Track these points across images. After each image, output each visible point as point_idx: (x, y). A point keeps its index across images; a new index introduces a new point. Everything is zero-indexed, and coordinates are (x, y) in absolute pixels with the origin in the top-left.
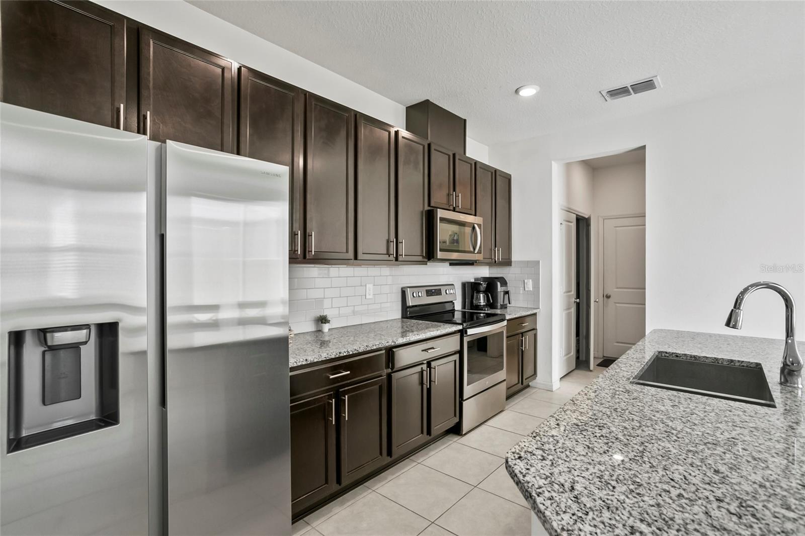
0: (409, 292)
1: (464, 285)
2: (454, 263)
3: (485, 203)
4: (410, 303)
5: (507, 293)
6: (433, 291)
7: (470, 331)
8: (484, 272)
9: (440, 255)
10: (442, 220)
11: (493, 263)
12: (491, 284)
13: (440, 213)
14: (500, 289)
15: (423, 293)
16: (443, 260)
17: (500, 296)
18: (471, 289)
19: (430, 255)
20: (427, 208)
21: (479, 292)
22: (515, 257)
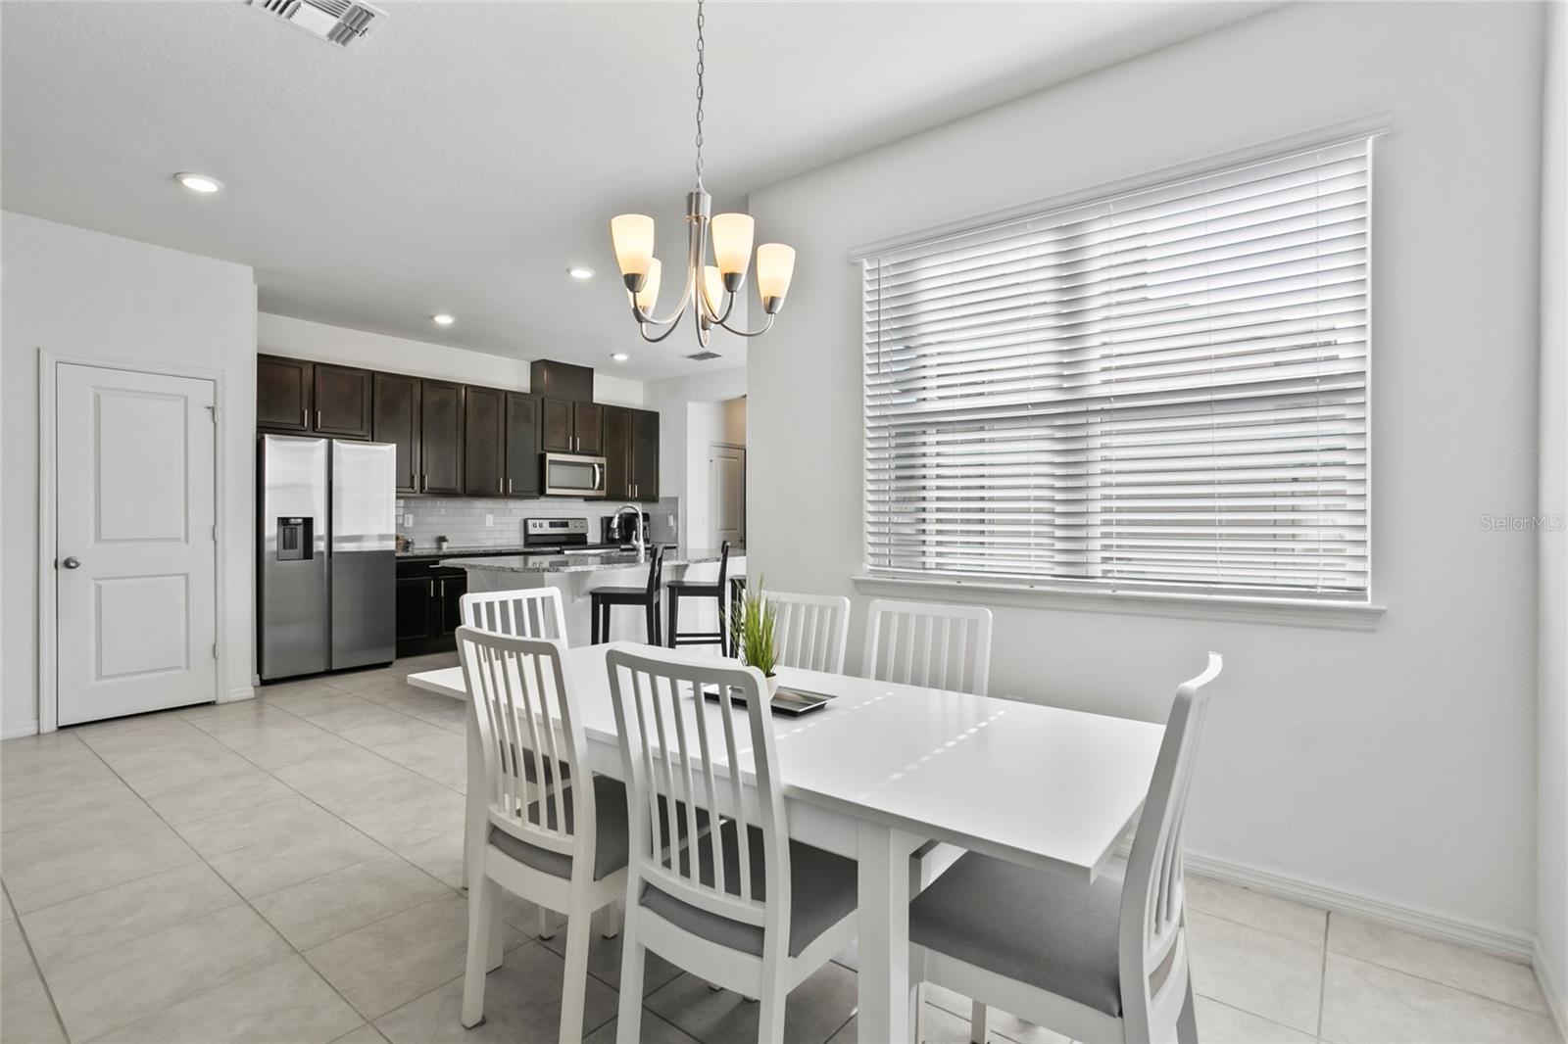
0: (530, 523)
4: (533, 531)
5: (646, 528)
6: (558, 523)
9: (549, 491)
13: (550, 456)
15: (545, 524)
18: (607, 524)
19: (538, 492)
22: (661, 494)
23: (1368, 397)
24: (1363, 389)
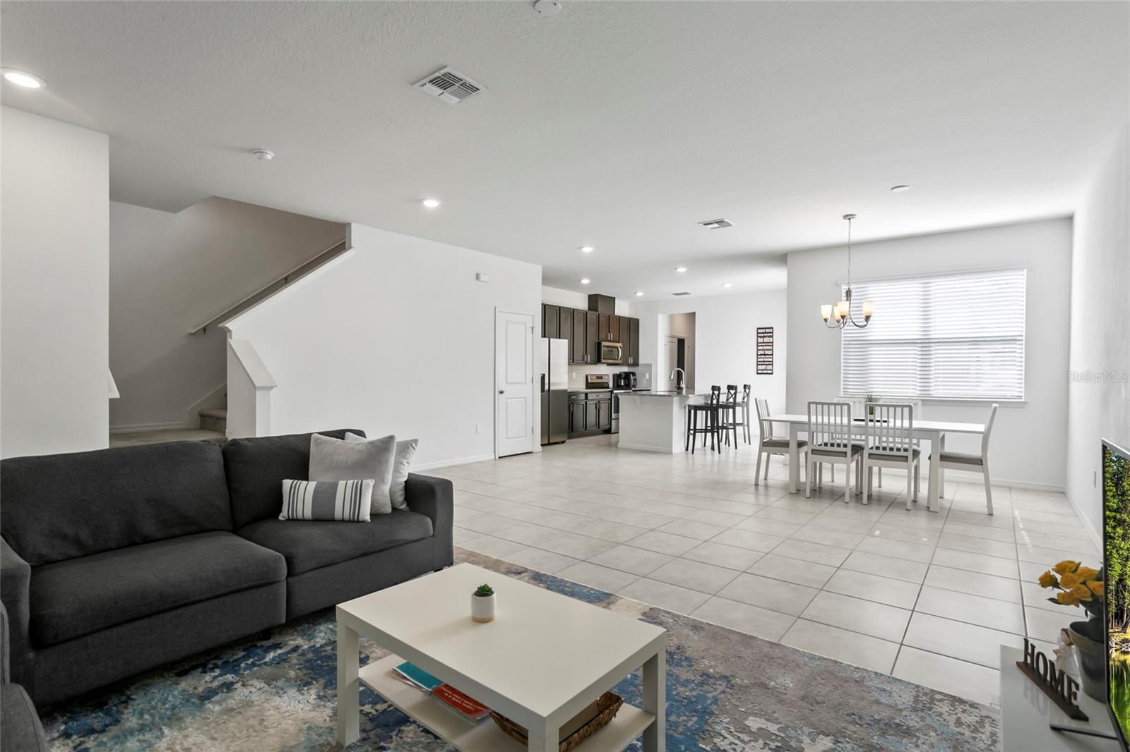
0: (589, 377)
1: (614, 375)
2: (609, 364)
3: (624, 336)
4: (590, 381)
5: (635, 380)
6: (600, 377)
7: (615, 392)
8: (625, 369)
9: (603, 361)
10: (604, 346)
11: (629, 365)
12: (627, 375)
13: (603, 343)
14: (632, 377)
15: (595, 377)
16: (604, 363)
17: (632, 381)
18: (617, 377)
19: (598, 360)
20: (597, 341)
21: (621, 379)
22: (640, 362)
23: (1024, 342)
24: (1022, 340)
